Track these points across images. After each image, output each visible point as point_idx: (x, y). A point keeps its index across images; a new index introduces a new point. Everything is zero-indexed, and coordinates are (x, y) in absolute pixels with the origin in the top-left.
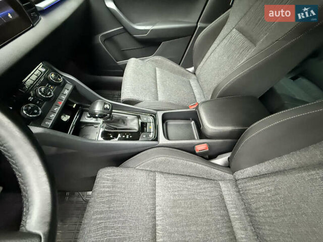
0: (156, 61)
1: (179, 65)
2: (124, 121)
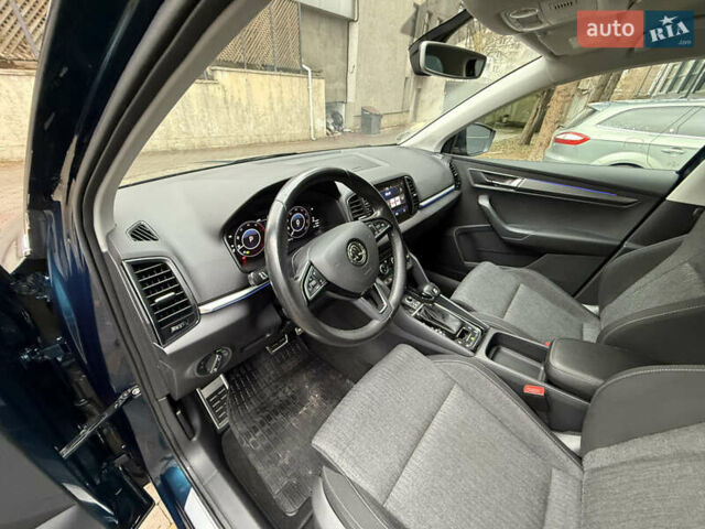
0: (524, 276)
1: (573, 296)
2: (444, 316)
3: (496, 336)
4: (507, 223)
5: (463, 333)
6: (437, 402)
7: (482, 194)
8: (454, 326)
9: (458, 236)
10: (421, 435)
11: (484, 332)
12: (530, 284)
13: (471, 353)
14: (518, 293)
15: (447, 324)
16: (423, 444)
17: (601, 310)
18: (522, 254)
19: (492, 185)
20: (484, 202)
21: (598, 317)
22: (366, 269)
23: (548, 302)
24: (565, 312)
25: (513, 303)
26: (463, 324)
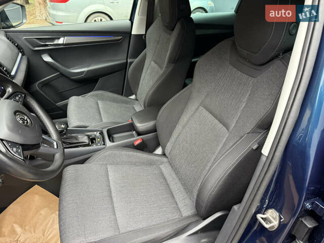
3: (108, 131)
4: (69, 68)
5: (92, 140)
6: (106, 179)
7: (43, 54)
8: (85, 140)
9: (41, 88)
10: (111, 197)
11: (102, 133)
12: (102, 98)
13: (104, 146)
14: (100, 106)
15: (80, 141)
16: (115, 199)
17: (136, 95)
18: (86, 84)
19: (47, 45)
20: (47, 58)
21: (137, 100)
22: (35, 126)
23: (115, 104)
24: (124, 105)
25: (101, 112)
26: (89, 136)
